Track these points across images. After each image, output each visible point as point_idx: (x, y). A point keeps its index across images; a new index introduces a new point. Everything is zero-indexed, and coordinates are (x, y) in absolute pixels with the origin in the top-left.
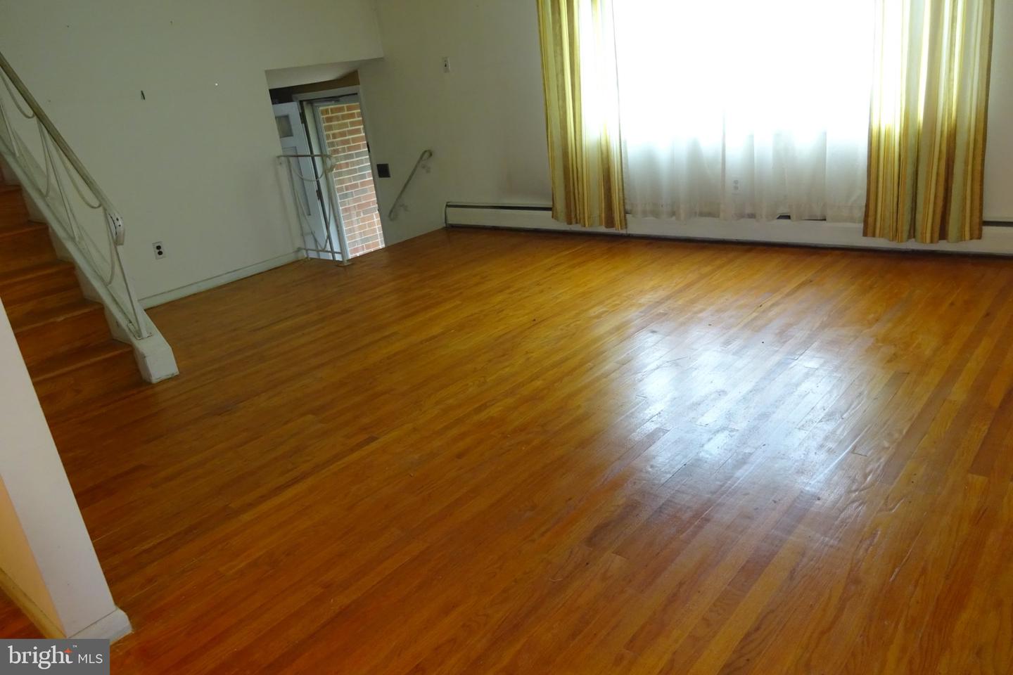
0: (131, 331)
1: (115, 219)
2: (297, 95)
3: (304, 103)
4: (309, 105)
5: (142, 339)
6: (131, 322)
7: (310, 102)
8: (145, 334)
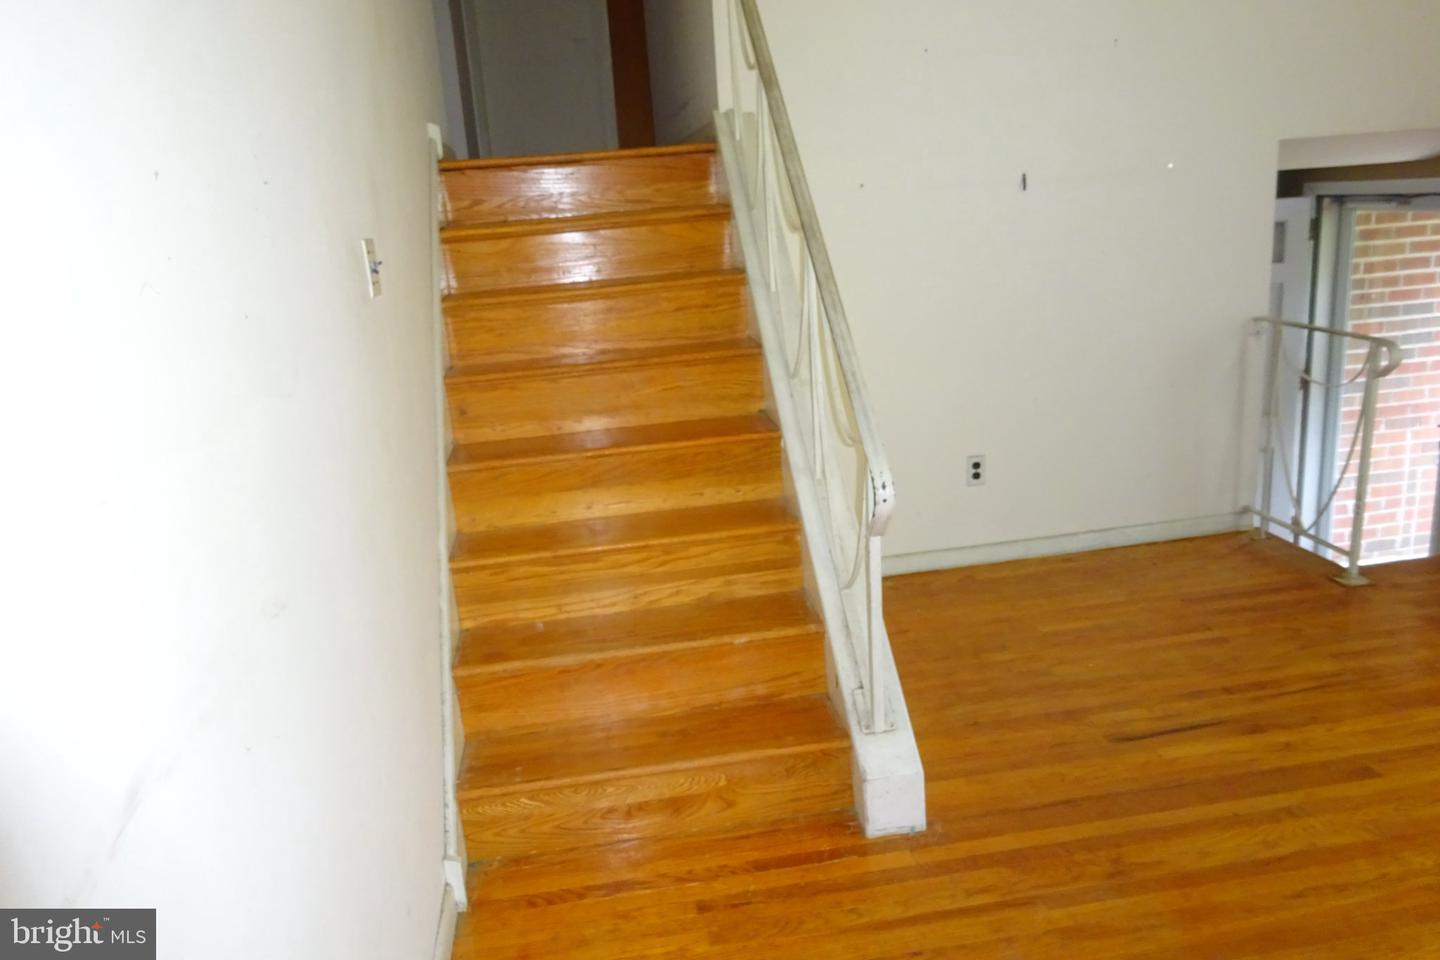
0: (856, 709)
1: (878, 484)
2: (1313, 185)
3: (1326, 201)
4: (1335, 207)
5: (873, 733)
6: (861, 687)
7: (1340, 200)
8: (880, 724)
